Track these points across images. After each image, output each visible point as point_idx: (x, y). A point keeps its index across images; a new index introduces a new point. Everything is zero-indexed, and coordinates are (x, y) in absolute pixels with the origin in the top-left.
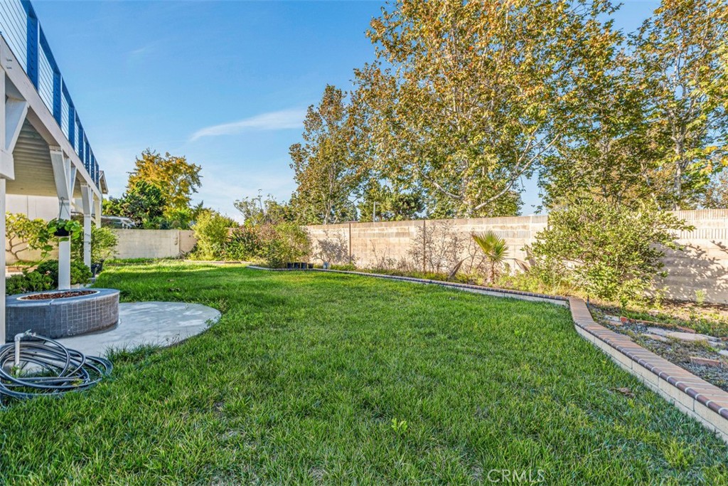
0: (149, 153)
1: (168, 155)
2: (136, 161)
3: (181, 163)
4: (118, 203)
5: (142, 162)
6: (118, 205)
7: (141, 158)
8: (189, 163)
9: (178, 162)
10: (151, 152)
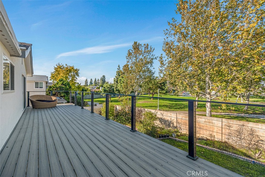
0: (59, 65)
1: (66, 65)
2: (54, 68)
3: (72, 68)
4: (51, 88)
5: (56, 68)
6: (52, 89)
7: (56, 67)
8: (75, 68)
9: (71, 68)
10: (60, 64)
